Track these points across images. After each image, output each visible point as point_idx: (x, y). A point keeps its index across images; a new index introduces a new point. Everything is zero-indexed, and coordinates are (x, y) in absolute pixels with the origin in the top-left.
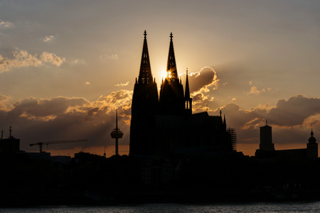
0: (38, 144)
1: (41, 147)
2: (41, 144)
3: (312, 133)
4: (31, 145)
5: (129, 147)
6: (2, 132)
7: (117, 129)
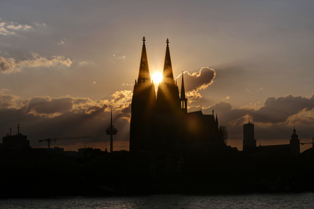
0: (47, 140)
1: (49, 143)
2: (49, 140)
3: (294, 130)
4: (40, 141)
5: (129, 142)
6: (11, 129)
7: (112, 126)
